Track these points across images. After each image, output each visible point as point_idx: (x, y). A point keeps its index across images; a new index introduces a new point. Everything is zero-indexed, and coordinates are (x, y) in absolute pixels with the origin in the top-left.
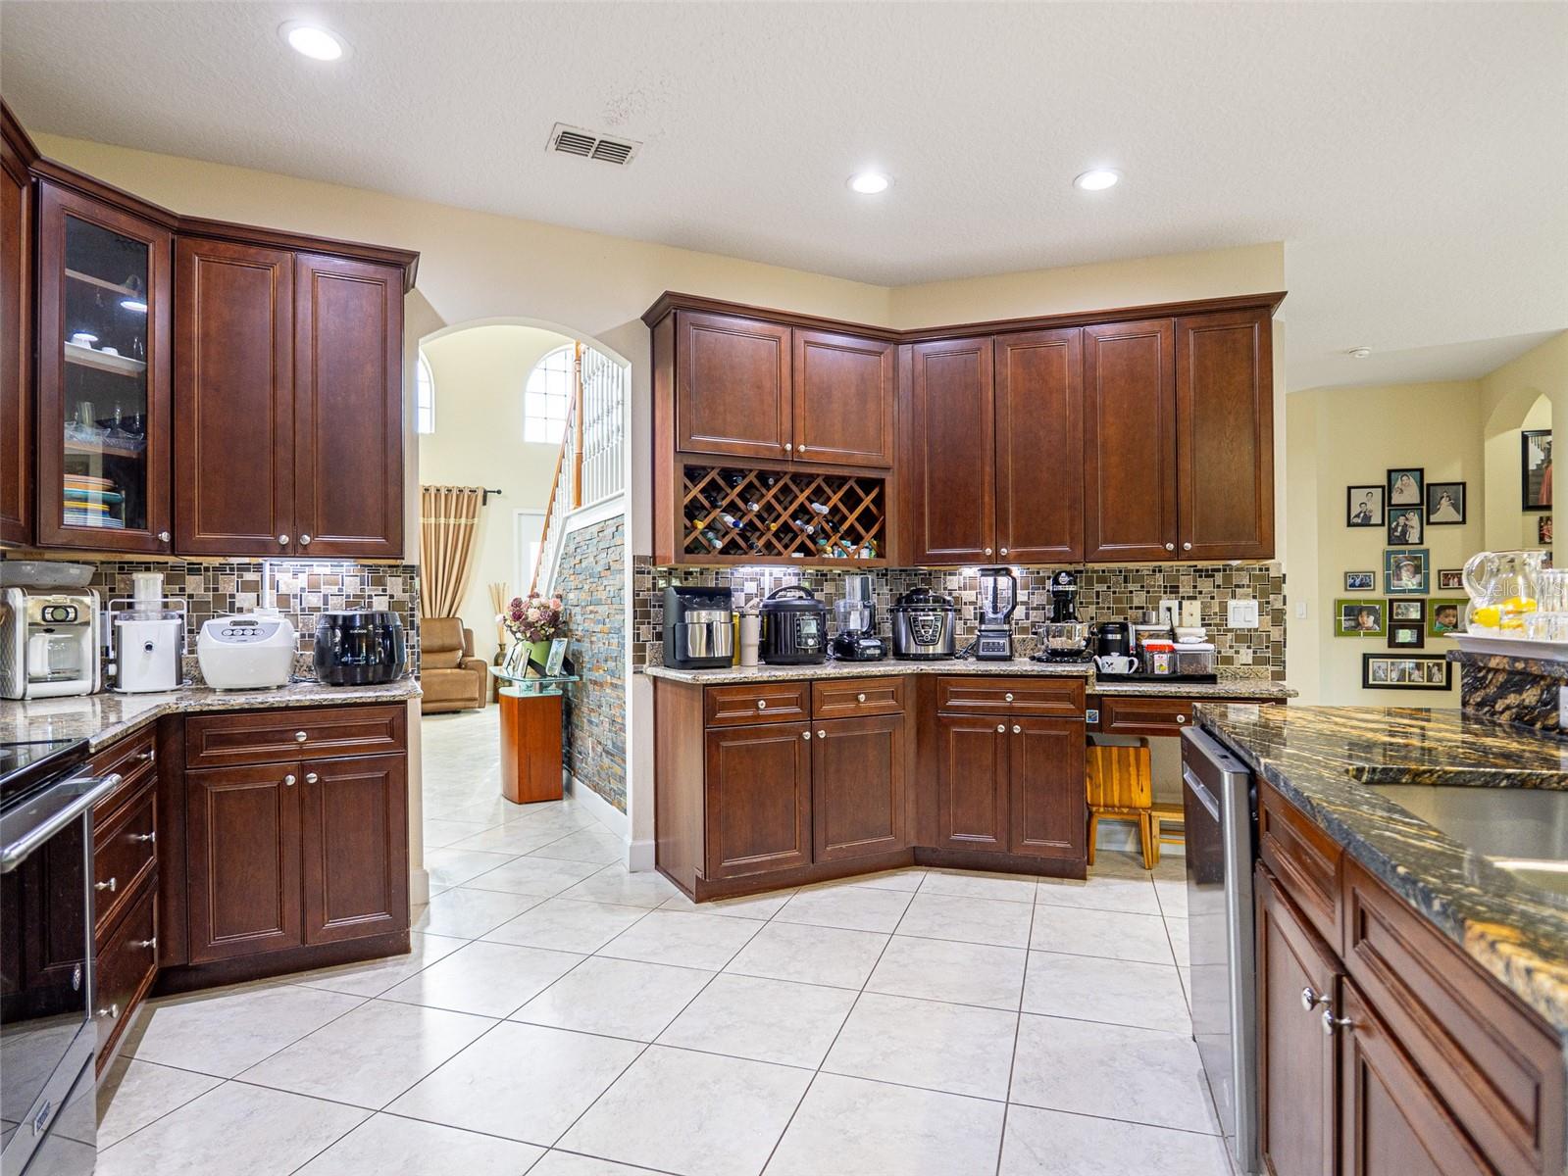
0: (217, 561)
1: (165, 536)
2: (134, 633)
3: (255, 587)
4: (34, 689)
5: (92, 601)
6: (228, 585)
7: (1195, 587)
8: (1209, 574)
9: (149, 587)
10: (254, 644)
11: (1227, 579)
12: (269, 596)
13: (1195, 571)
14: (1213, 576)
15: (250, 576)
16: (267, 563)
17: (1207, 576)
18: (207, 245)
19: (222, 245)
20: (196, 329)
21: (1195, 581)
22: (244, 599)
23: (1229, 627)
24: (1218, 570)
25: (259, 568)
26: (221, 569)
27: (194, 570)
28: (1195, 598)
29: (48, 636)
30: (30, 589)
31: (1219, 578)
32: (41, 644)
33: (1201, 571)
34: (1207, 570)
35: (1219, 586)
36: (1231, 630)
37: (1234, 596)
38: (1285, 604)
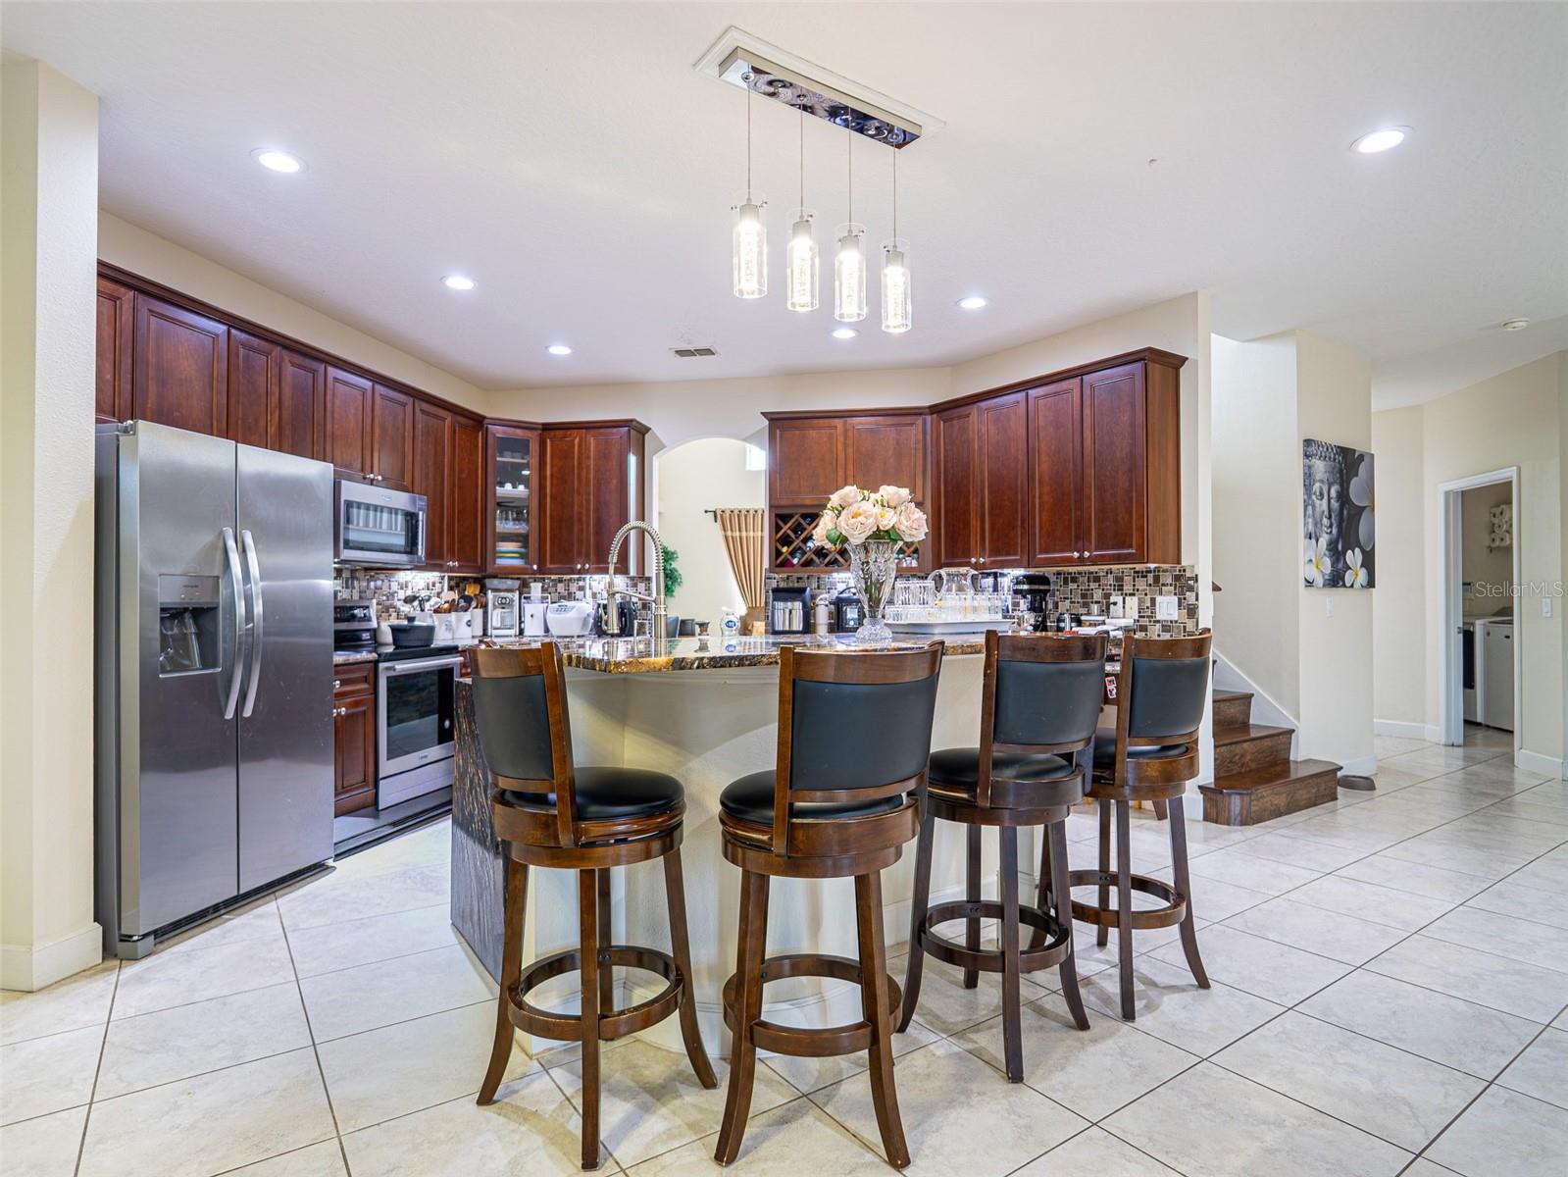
0: (568, 577)
1: (535, 567)
2: (529, 608)
3: (582, 589)
4: (495, 632)
5: (517, 595)
6: (573, 588)
7: (1134, 585)
8: (1144, 574)
9: (536, 589)
10: (563, 616)
11: (1157, 579)
12: (588, 593)
13: (1135, 572)
14: (1146, 576)
15: (581, 583)
16: (588, 576)
17: (1142, 577)
18: (552, 433)
19: (558, 432)
20: (548, 473)
21: (1134, 581)
22: (579, 594)
23: (1158, 618)
24: (1150, 572)
25: (584, 579)
26: (570, 580)
27: (560, 581)
28: (1133, 595)
29: (501, 610)
30: (495, 590)
31: (1150, 576)
32: (499, 611)
33: (1138, 572)
34: (1142, 572)
35: (1150, 585)
36: (1158, 622)
37: (1161, 594)
38: (1197, 599)
